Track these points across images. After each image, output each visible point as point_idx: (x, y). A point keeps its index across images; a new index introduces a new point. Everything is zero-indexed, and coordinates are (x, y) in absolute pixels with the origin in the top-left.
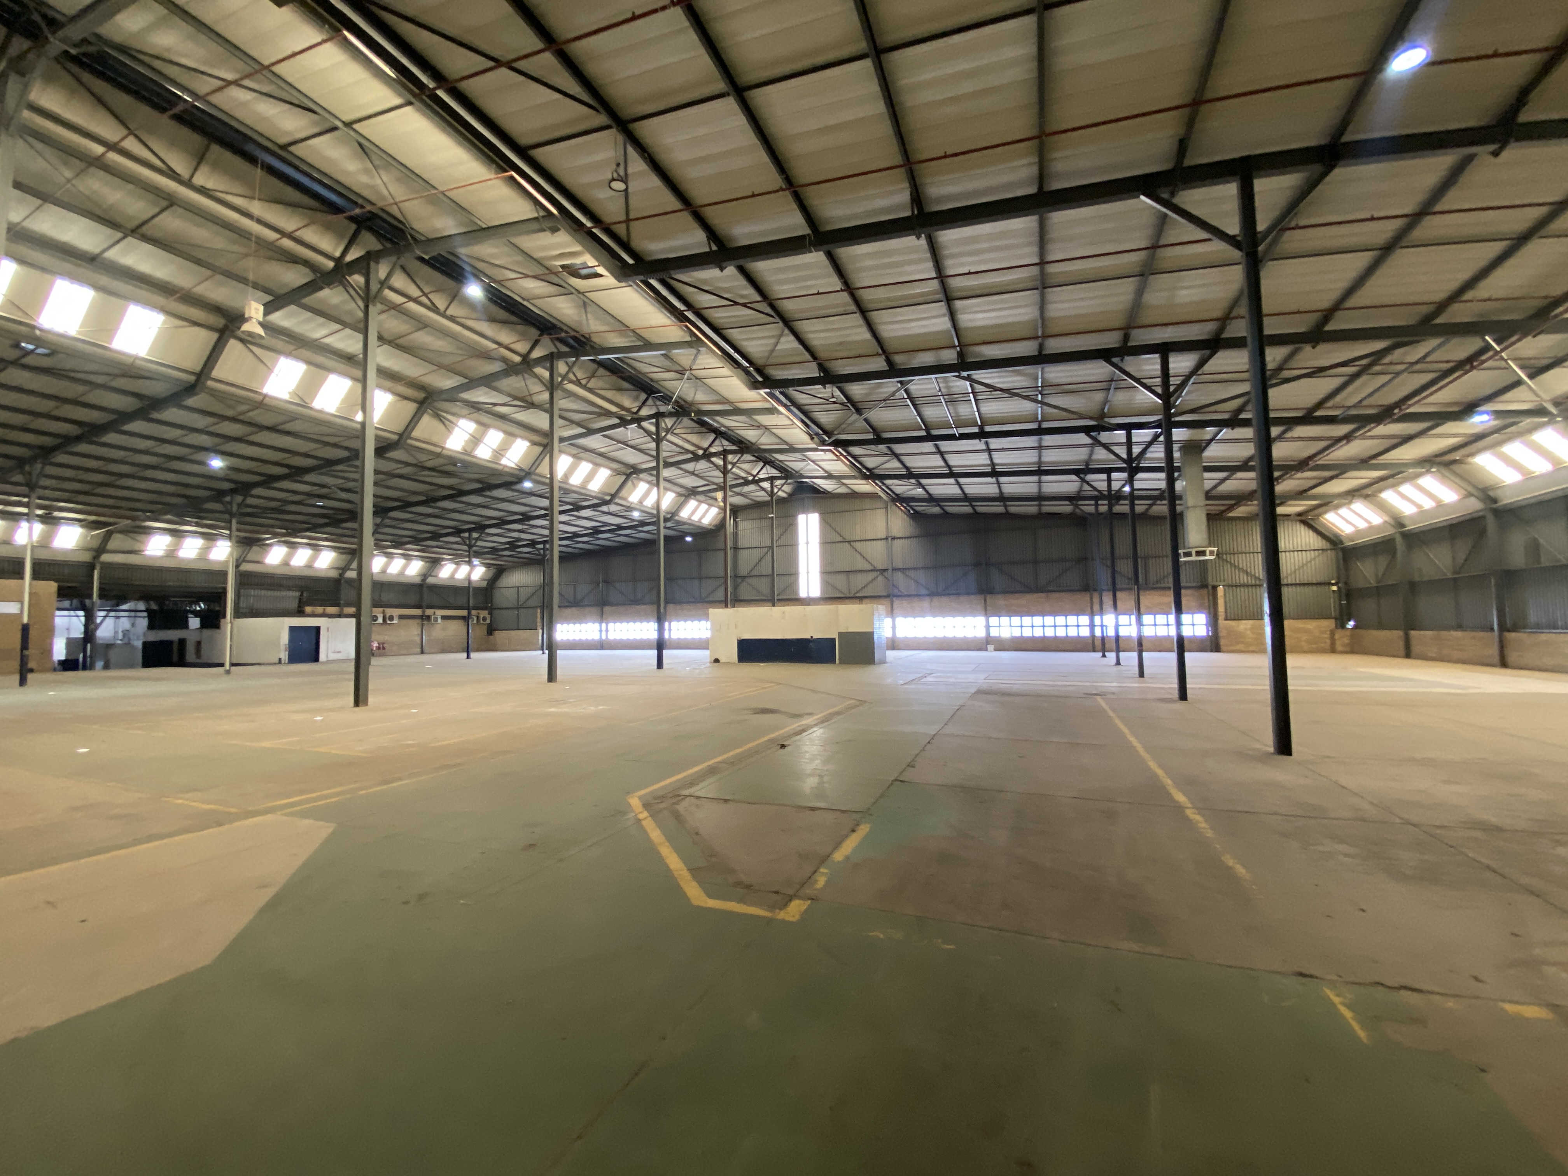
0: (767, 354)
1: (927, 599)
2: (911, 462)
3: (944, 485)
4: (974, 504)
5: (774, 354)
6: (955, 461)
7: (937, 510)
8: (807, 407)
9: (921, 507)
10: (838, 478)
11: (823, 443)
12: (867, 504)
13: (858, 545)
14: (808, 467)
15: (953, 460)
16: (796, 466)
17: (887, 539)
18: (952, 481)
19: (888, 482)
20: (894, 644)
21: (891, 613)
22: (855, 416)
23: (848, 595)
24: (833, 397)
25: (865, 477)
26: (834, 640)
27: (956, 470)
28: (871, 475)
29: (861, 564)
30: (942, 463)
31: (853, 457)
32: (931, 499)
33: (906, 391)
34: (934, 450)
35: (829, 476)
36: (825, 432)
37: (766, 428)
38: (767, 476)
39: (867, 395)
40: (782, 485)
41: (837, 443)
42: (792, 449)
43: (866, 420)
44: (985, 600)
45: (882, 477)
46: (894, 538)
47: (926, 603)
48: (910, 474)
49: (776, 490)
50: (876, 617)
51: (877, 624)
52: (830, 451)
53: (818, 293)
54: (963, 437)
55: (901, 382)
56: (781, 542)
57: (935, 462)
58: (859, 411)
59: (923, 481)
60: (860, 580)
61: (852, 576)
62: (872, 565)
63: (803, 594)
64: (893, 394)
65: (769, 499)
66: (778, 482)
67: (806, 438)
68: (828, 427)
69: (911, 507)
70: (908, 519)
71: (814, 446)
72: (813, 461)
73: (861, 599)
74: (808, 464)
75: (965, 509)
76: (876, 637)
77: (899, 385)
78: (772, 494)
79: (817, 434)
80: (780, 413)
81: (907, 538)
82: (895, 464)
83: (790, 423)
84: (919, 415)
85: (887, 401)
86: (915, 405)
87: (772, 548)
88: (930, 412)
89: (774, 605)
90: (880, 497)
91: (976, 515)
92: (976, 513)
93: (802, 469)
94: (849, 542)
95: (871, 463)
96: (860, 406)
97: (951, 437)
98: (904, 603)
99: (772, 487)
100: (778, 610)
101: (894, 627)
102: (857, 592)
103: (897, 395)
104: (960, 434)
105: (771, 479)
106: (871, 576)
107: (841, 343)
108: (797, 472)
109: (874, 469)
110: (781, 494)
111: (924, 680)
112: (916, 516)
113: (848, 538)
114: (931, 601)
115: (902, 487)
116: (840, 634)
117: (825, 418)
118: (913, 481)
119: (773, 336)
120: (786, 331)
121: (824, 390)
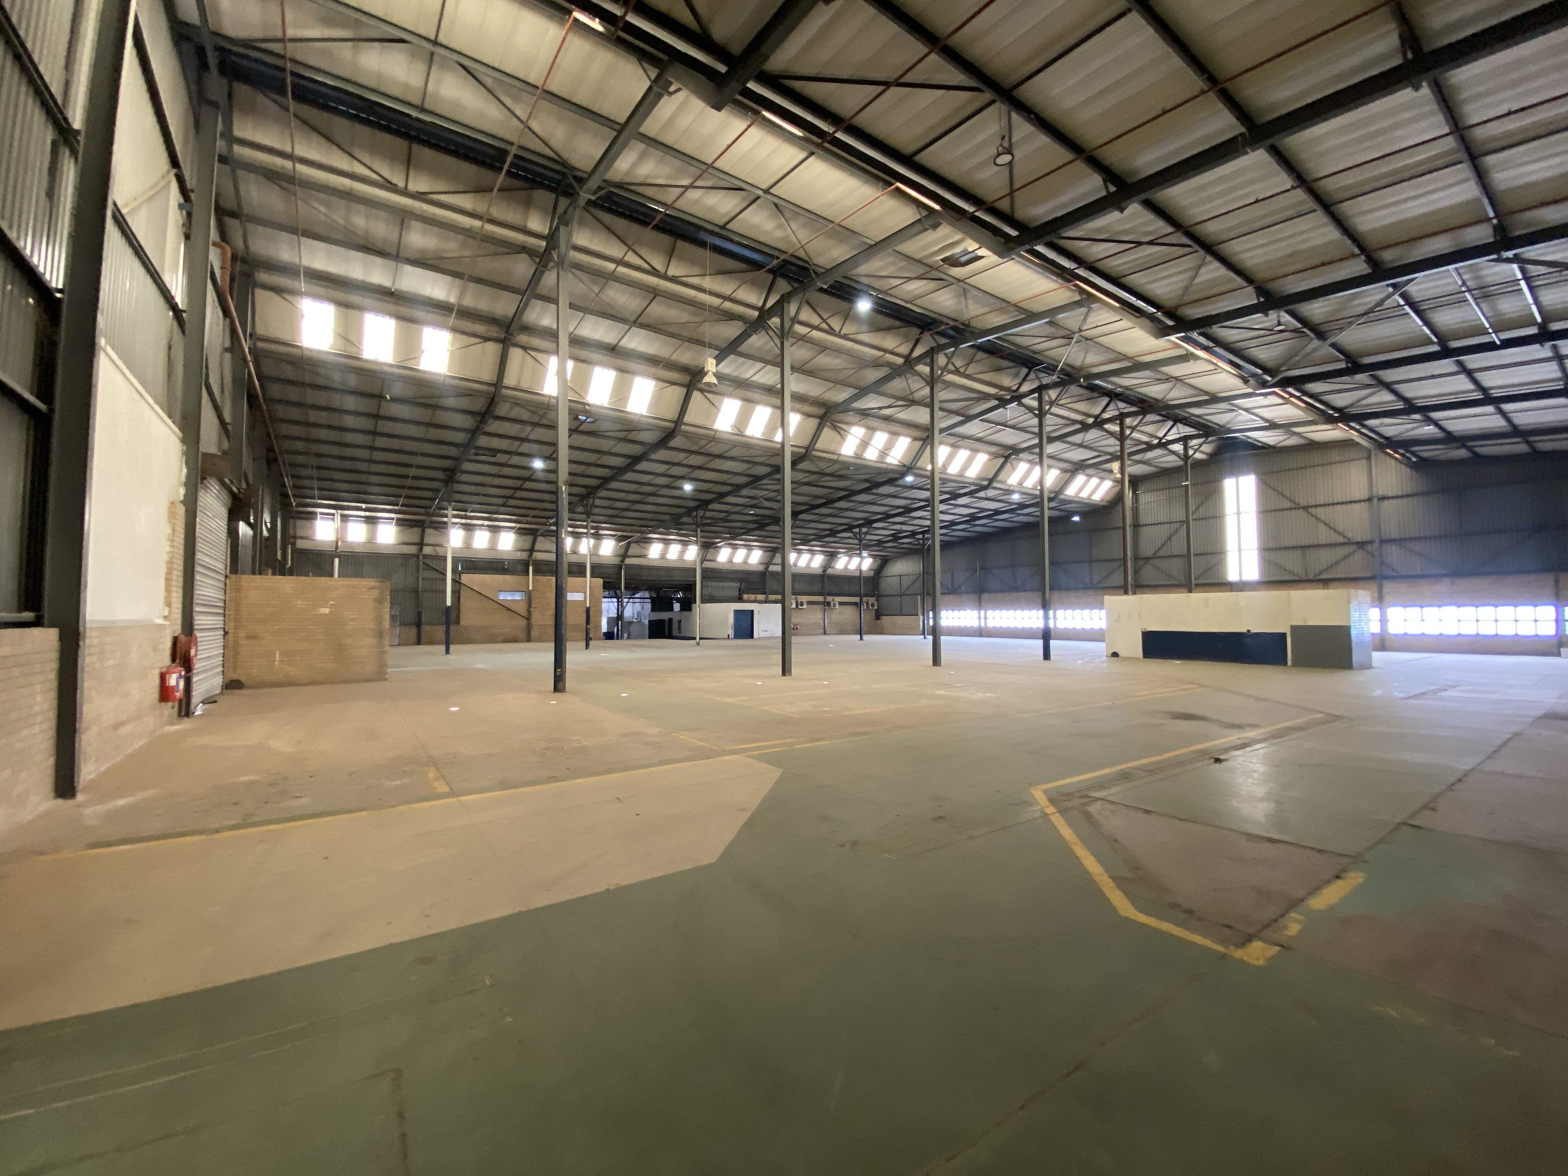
0: (1180, 292)
1: (1447, 581)
2: (1409, 391)
3: (1475, 416)
4: (1531, 439)
5: (1192, 289)
6: (1493, 380)
7: (1462, 453)
8: (1238, 344)
9: (1428, 452)
10: (1286, 427)
11: (1264, 384)
12: (1336, 456)
13: (1320, 512)
14: (1240, 418)
15: (1490, 380)
16: (1221, 419)
17: (1370, 500)
18: (1490, 409)
19: (1372, 422)
20: (1383, 643)
21: (1380, 601)
22: (1316, 343)
23: (1304, 577)
24: (1279, 324)
25: (1331, 420)
26: (1284, 635)
27: (1495, 393)
28: (1344, 416)
29: (1324, 536)
30: (1471, 386)
31: (1312, 396)
32: (1450, 438)
33: (1403, 296)
34: (1454, 368)
35: (1272, 425)
36: (1266, 370)
37: (1177, 379)
38: (1178, 436)
39: (1335, 311)
40: (1201, 445)
41: (1285, 383)
42: (1214, 399)
43: (1333, 345)
44: (1557, 582)
45: (1361, 418)
46: (1383, 498)
47: (1443, 586)
48: (1410, 407)
49: (1191, 452)
50: (1354, 604)
51: (1355, 616)
52: (1274, 393)
53: (1257, 201)
54: (1508, 344)
55: (1394, 286)
56: (1201, 513)
57: (1462, 385)
58: (1321, 335)
59: (1436, 415)
60: (1325, 557)
61: (1308, 552)
62: (1344, 537)
63: (1232, 576)
64: (1382, 302)
65: (1181, 463)
66: (1194, 442)
67: (1238, 383)
68: (1270, 364)
69: (1413, 453)
70: (1408, 470)
71: (1250, 390)
72: (1247, 410)
73: (1326, 583)
74: (1240, 414)
75: (1519, 447)
76: (1354, 632)
77: (1391, 289)
78: (1186, 457)
79: (1254, 375)
80: (1197, 358)
81: (1408, 496)
82: (1386, 397)
83: (1212, 367)
84: (1427, 323)
85: (1369, 315)
86: (1418, 312)
87: (1187, 522)
88: (1446, 318)
89: (1190, 591)
90: (1358, 444)
91: (1536, 455)
92: (1536, 452)
93: (1228, 423)
94: (1305, 508)
95: (1340, 400)
96: (1324, 328)
97: (1490, 347)
98: (1403, 587)
99: (1186, 449)
100: (1197, 597)
101: (1383, 621)
102: (1319, 574)
103: (1388, 303)
104: (1502, 341)
105: (1185, 440)
106: (1340, 552)
107: (1291, 255)
108: (1221, 426)
109: (1346, 407)
110: (1198, 456)
111: (1443, 694)
112: (1422, 465)
113: (1303, 502)
115: (1392, 428)
116: (1294, 628)
117: (1263, 354)
118: (1417, 416)
119: (1191, 269)
120: (1209, 258)
121: (1265, 319)
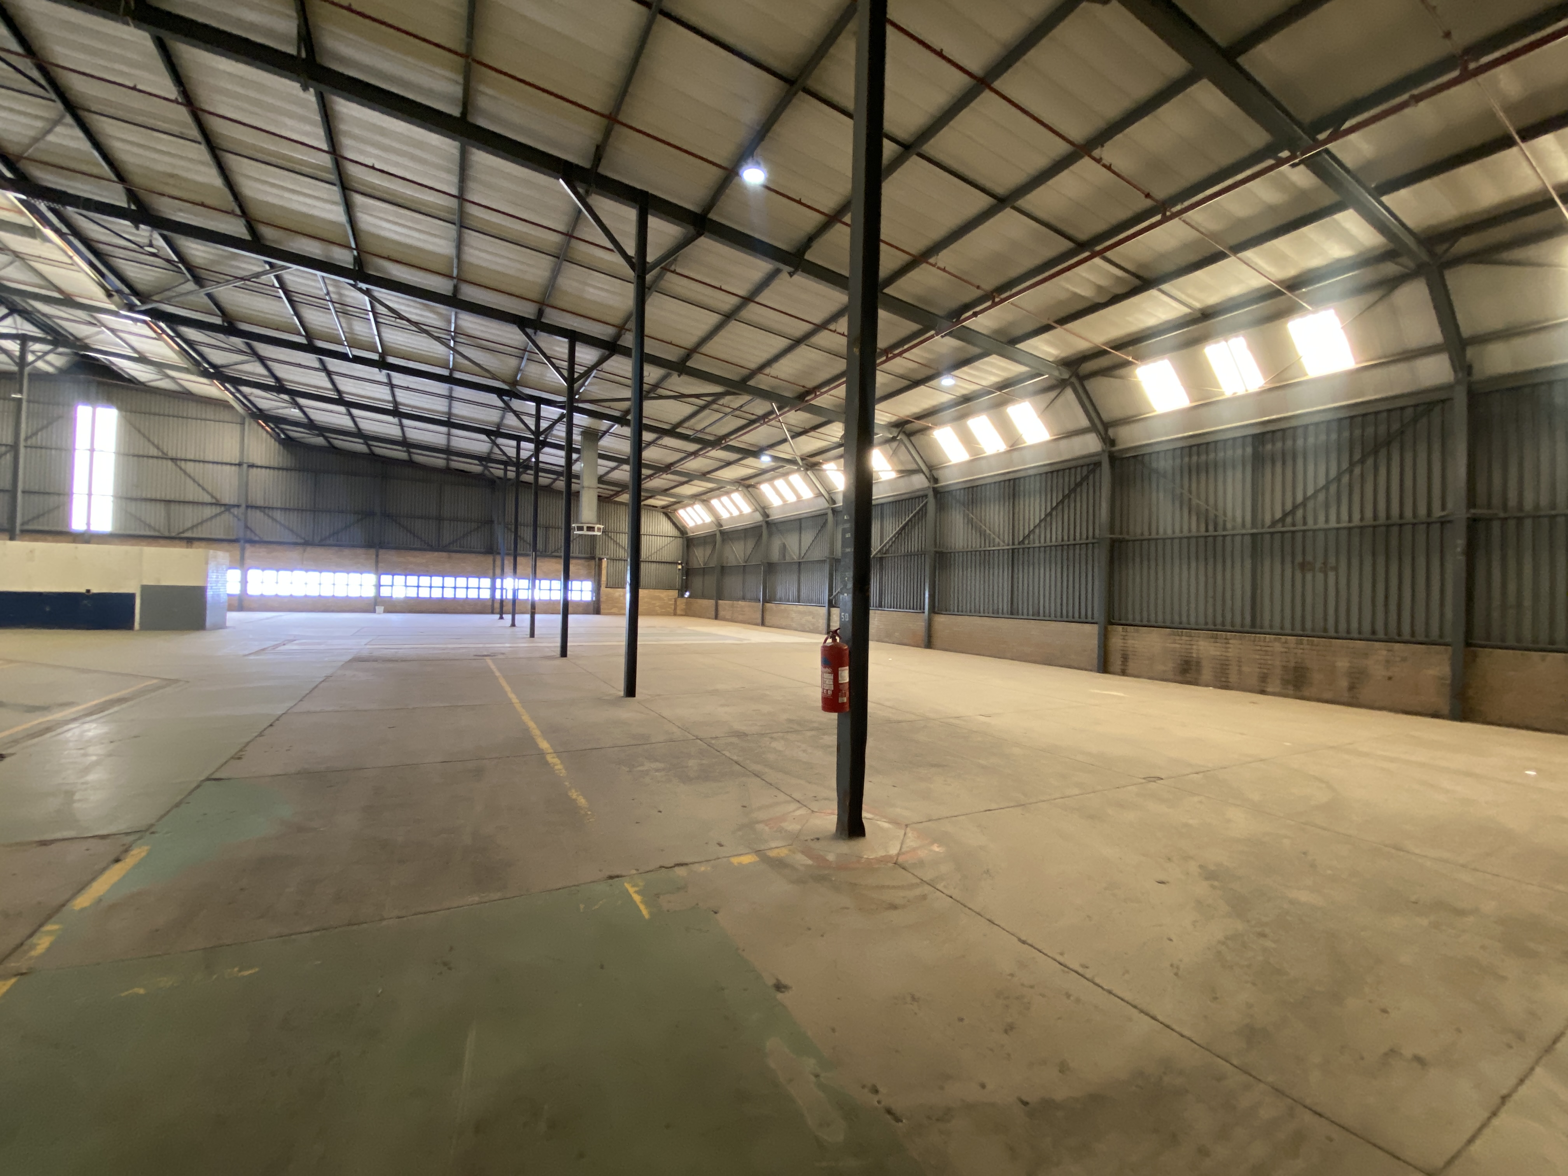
0: (26, 141)
1: (300, 549)
2: (281, 371)
3: (331, 412)
4: (371, 443)
5: (41, 145)
6: (347, 386)
7: (320, 441)
8: (101, 246)
9: (297, 433)
10: (160, 366)
11: (131, 307)
12: (210, 413)
13: (190, 467)
14: (100, 337)
16: (82, 331)
17: (240, 465)
18: (342, 409)
19: (245, 389)
20: (241, 603)
21: (241, 563)
22: (191, 286)
23: (167, 534)
24: (151, 245)
25: (205, 374)
26: (131, 597)
27: (348, 398)
28: (218, 374)
29: (192, 492)
30: (330, 386)
31: (186, 341)
32: (311, 425)
33: (278, 278)
34: (317, 365)
35: (142, 359)
36: (135, 292)
37: (17, 255)
38: (14, 331)
39: (213, 262)
40: (46, 353)
41: (157, 315)
42: (68, 301)
43: (210, 296)
44: (377, 556)
45: (237, 382)
46: (252, 466)
47: (294, 554)
48: (280, 387)
49: (30, 358)
50: (212, 565)
51: (213, 576)
52: (145, 322)
53: (134, 88)
54: (357, 360)
55: (270, 264)
56: (38, 440)
57: (320, 381)
58: (199, 280)
59: (302, 401)
60: (188, 517)
61: (173, 506)
62: (212, 497)
63: (78, 524)
64: (258, 275)
65: (15, 368)
66: (37, 347)
67: (100, 293)
68: (140, 287)
69: (282, 430)
70: (277, 444)
71: (113, 307)
72: (113, 331)
73: (190, 541)
74: (103, 332)
75: (359, 446)
76: (209, 593)
77: (268, 267)
78: (22, 361)
79: (119, 291)
80: (46, 239)
81: (274, 468)
82: (260, 369)
83: (67, 260)
84: (297, 314)
85: (247, 281)
86: (291, 301)
87: (14, 448)
88: (316, 318)
90: (232, 407)
91: (372, 457)
92: (372, 454)
93: (87, 337)
94: (174, 460)
95: (218, 357)
96: (203, 274)
97: (343, 357)
98: (262, 551)
99: (23, 351)
100: (19, 547)
101: (244, 582)
102: (183, 532)
103: (264, 279)
104: (354, 356)
105: (24, 339)
106: (208, 512)
107: (172, 176)
108: (77, 339)
109: (223, 366)
110: (40, 364)
112: (288, 443)
113: (172, 453)
114: (304, 551)
115: (267, 401)
116: (145, 589)
117: (132, 271)
118: (286, 397)
119: (47, 120)
120: (69, 119)
121: (134, 230)
